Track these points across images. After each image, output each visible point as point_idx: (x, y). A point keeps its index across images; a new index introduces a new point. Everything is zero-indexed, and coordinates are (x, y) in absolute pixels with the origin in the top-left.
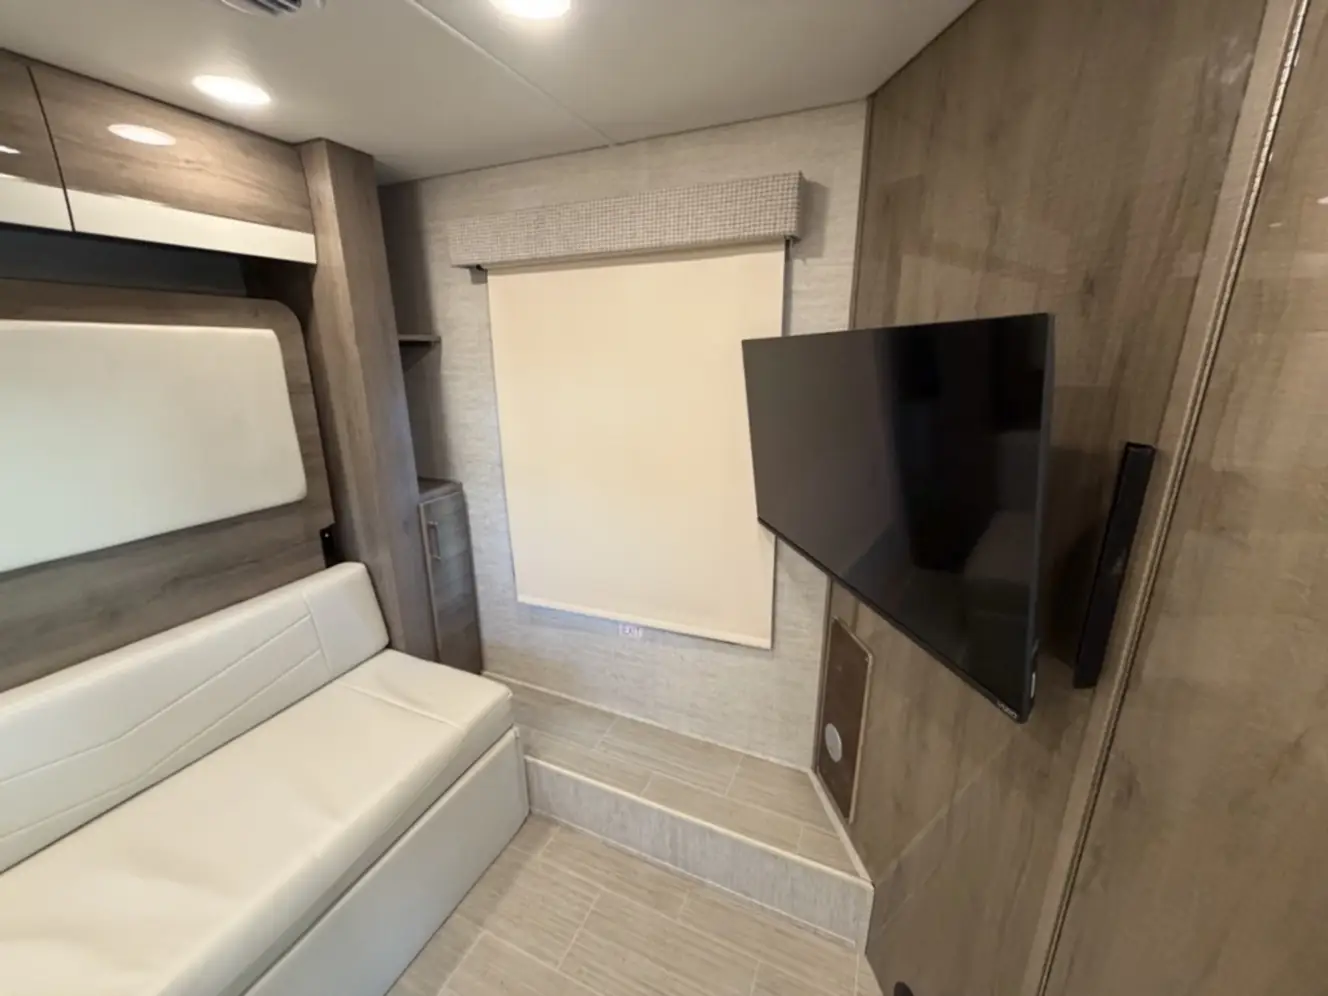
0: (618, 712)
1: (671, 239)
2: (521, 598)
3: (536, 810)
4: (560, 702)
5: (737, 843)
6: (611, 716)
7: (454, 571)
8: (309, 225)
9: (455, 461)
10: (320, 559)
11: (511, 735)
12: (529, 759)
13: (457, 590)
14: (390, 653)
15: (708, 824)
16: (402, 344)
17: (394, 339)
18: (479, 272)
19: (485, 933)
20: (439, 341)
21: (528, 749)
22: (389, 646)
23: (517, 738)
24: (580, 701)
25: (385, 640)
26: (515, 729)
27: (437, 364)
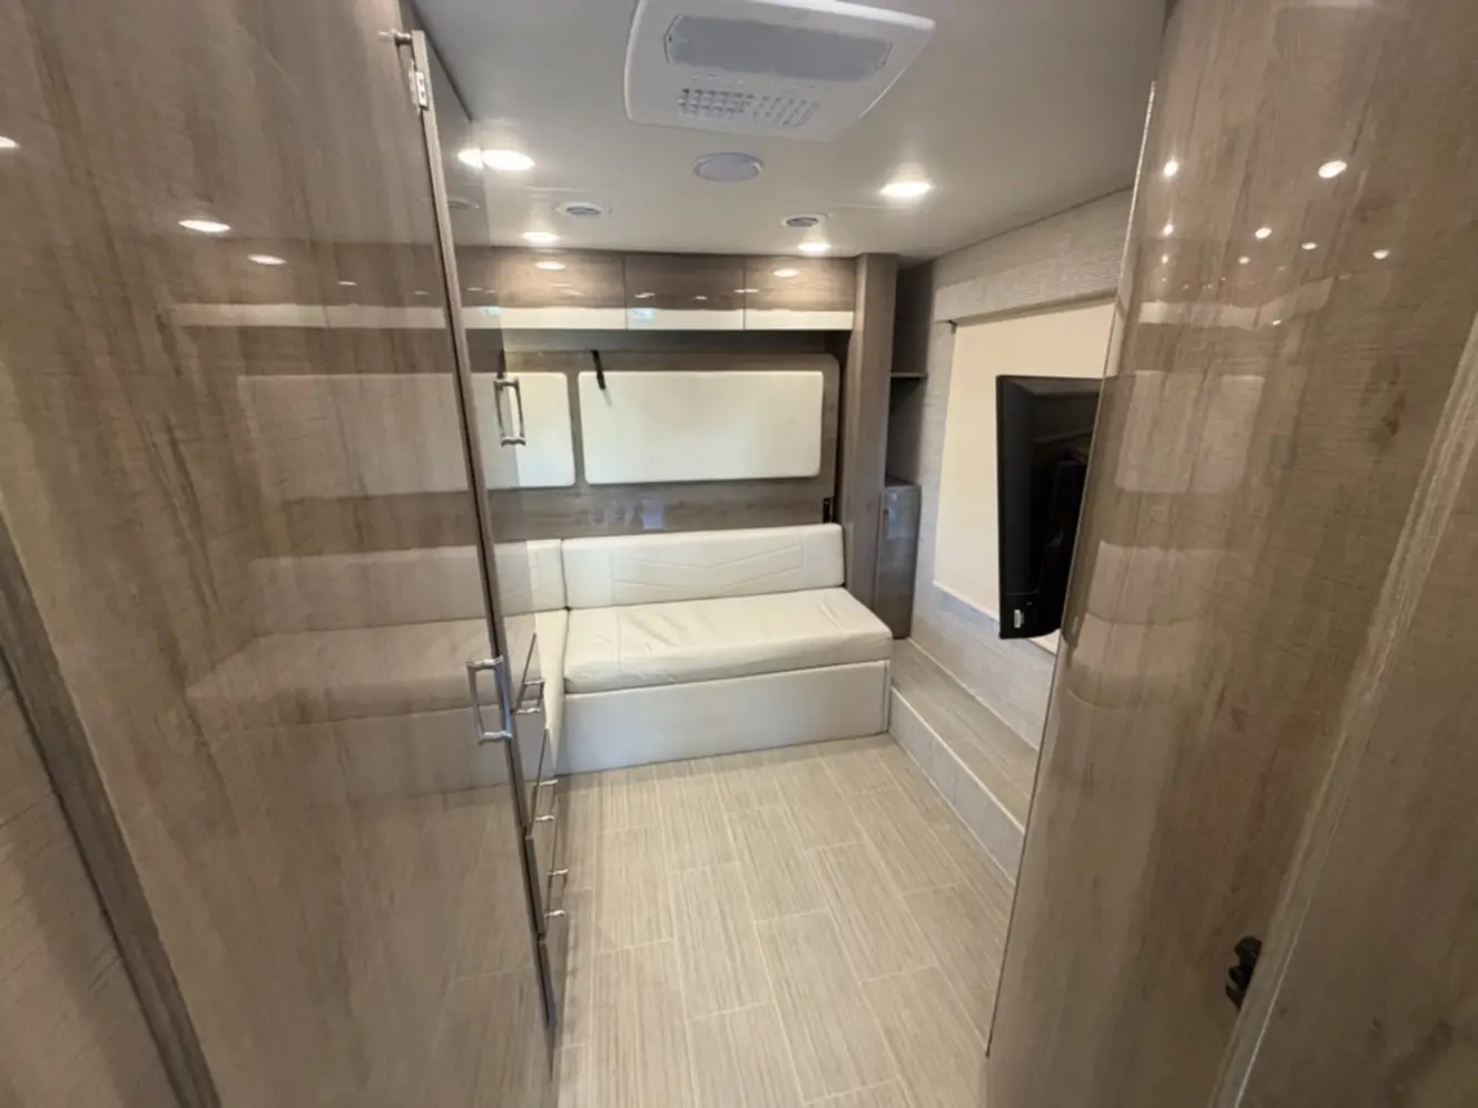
0: (979, 699)
1: (1062, 294)
2: (936, 583)
3: (891, 731)
4: (938, 670)
5: (991, 803)
6: (972, 698)
7: (901, 551)
8: (851, 307)
9: (922, 469)
10: (821, 517)
11: (881, 663)
12: (895, 690)
13: (898, 564)
14: (842, 590)
15: (976, 779)
16: (893, 380)
17: (889, 375)
18: (954, 324)
19: (820, 759)
20: (926, 378)
21: (893, 682)
22: (844, 585)
23: (886, 668)
24: (958, 681)
25: (841, 581)
26: (888, 662)
27: (922, 395)
